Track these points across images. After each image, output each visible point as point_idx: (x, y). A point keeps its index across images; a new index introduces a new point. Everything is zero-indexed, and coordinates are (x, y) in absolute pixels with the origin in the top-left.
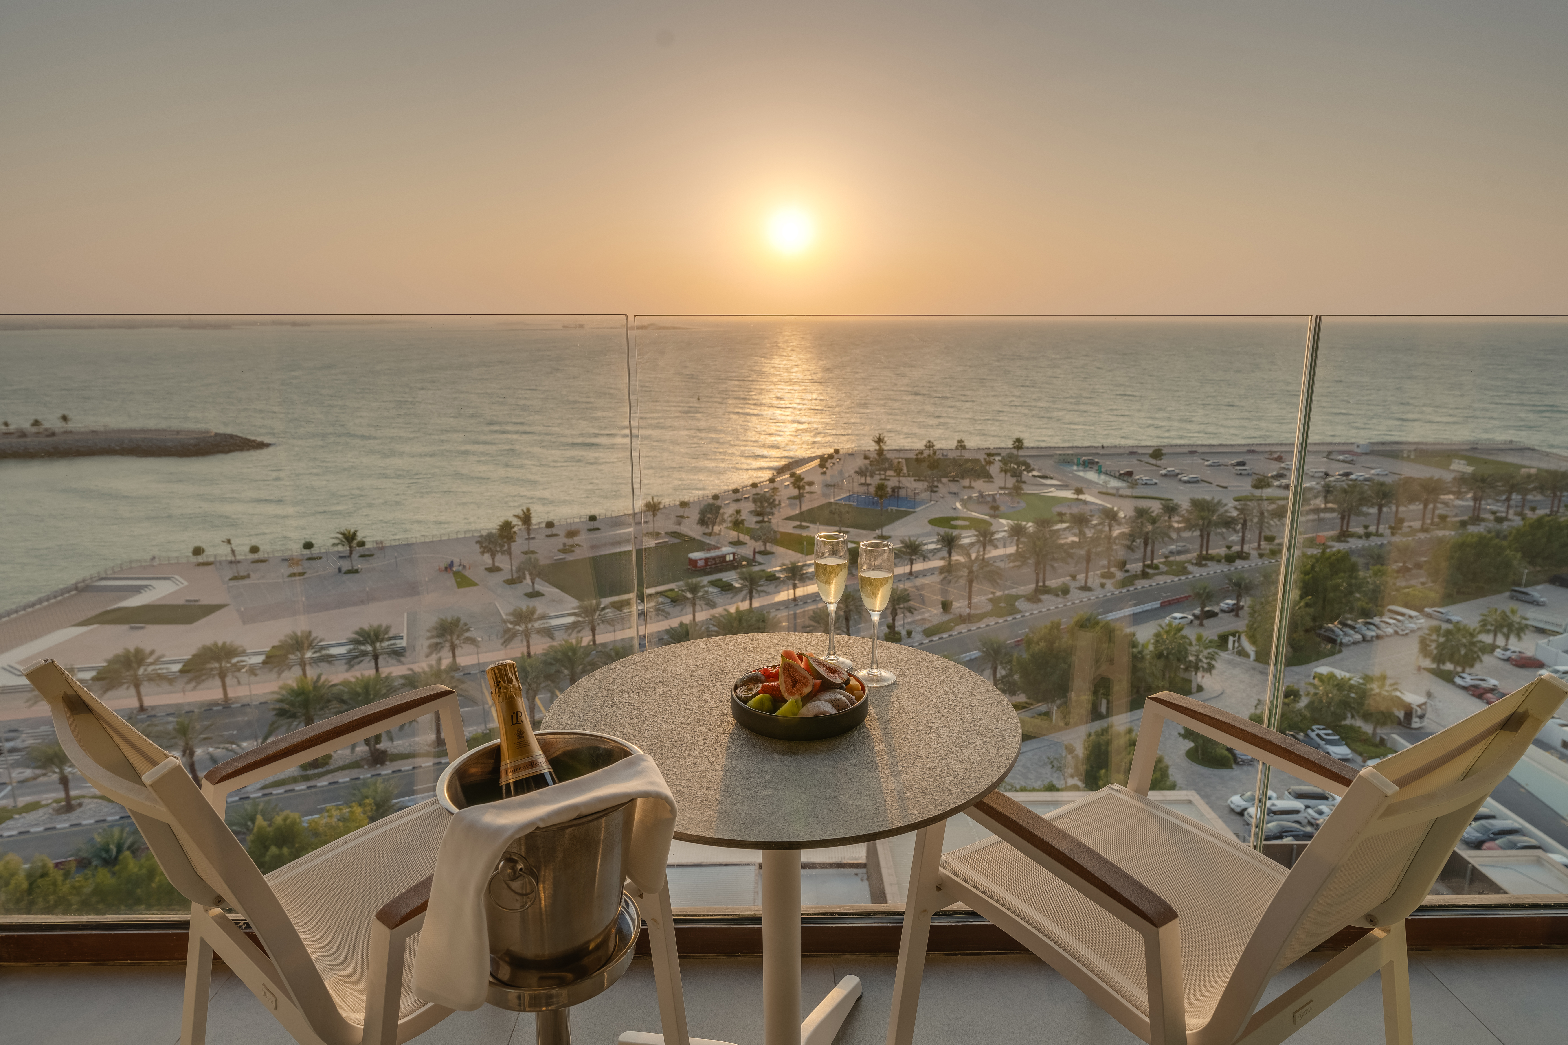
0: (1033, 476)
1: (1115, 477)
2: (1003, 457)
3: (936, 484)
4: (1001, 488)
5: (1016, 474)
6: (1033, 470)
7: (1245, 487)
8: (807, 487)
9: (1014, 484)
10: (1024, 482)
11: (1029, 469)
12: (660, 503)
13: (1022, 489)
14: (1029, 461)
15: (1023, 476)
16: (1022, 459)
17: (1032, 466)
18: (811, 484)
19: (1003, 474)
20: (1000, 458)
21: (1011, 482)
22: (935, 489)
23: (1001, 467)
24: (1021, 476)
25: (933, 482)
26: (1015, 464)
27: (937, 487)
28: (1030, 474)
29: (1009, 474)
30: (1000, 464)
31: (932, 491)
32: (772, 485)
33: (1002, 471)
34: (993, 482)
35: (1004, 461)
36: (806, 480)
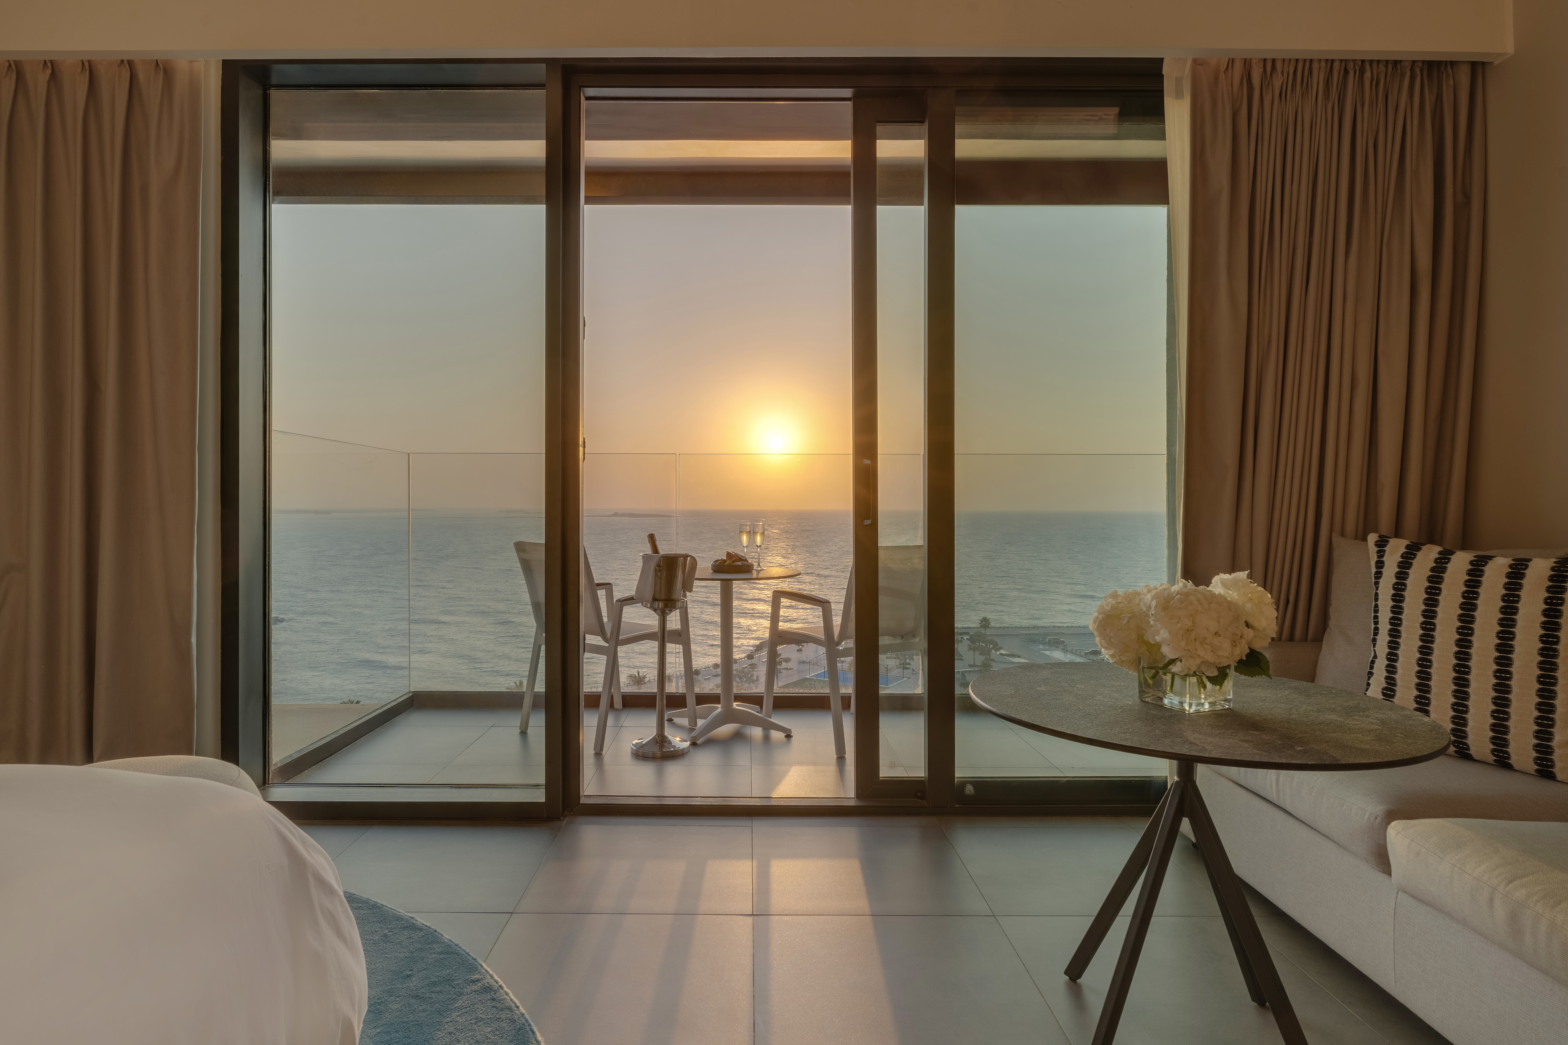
0: (1001, 654)
1: (1081, 656)
2: (971, 636)
3: (908, 661)
4: (970, 666)
5: (985, 652)
6: (1001, 648)
8: (783, 663)
9: (983, 662)
10: (993, 660)
11: (997, 648)
12: (645, 677)
13: (991, 667)
14: (996, 639)
15: (991, 653)
16: (989, 638)
17: (1000, 645)
18: (787, 660)
19: (971, 652)
20: (968, 637)
21: (980, 659)
22: (907, 666)
23: (969, 645)
24: (990, 655)
25: (905, 659)
26: (983, 642)
27: (910, 664)
28: (998, 653)
29: (977, 653)
30: (969, 643)
31: (904, 668)
32: (750, 662)
33: (970, 649)
34: (962, 660)
35: (972, 640)
36: (782, 657)
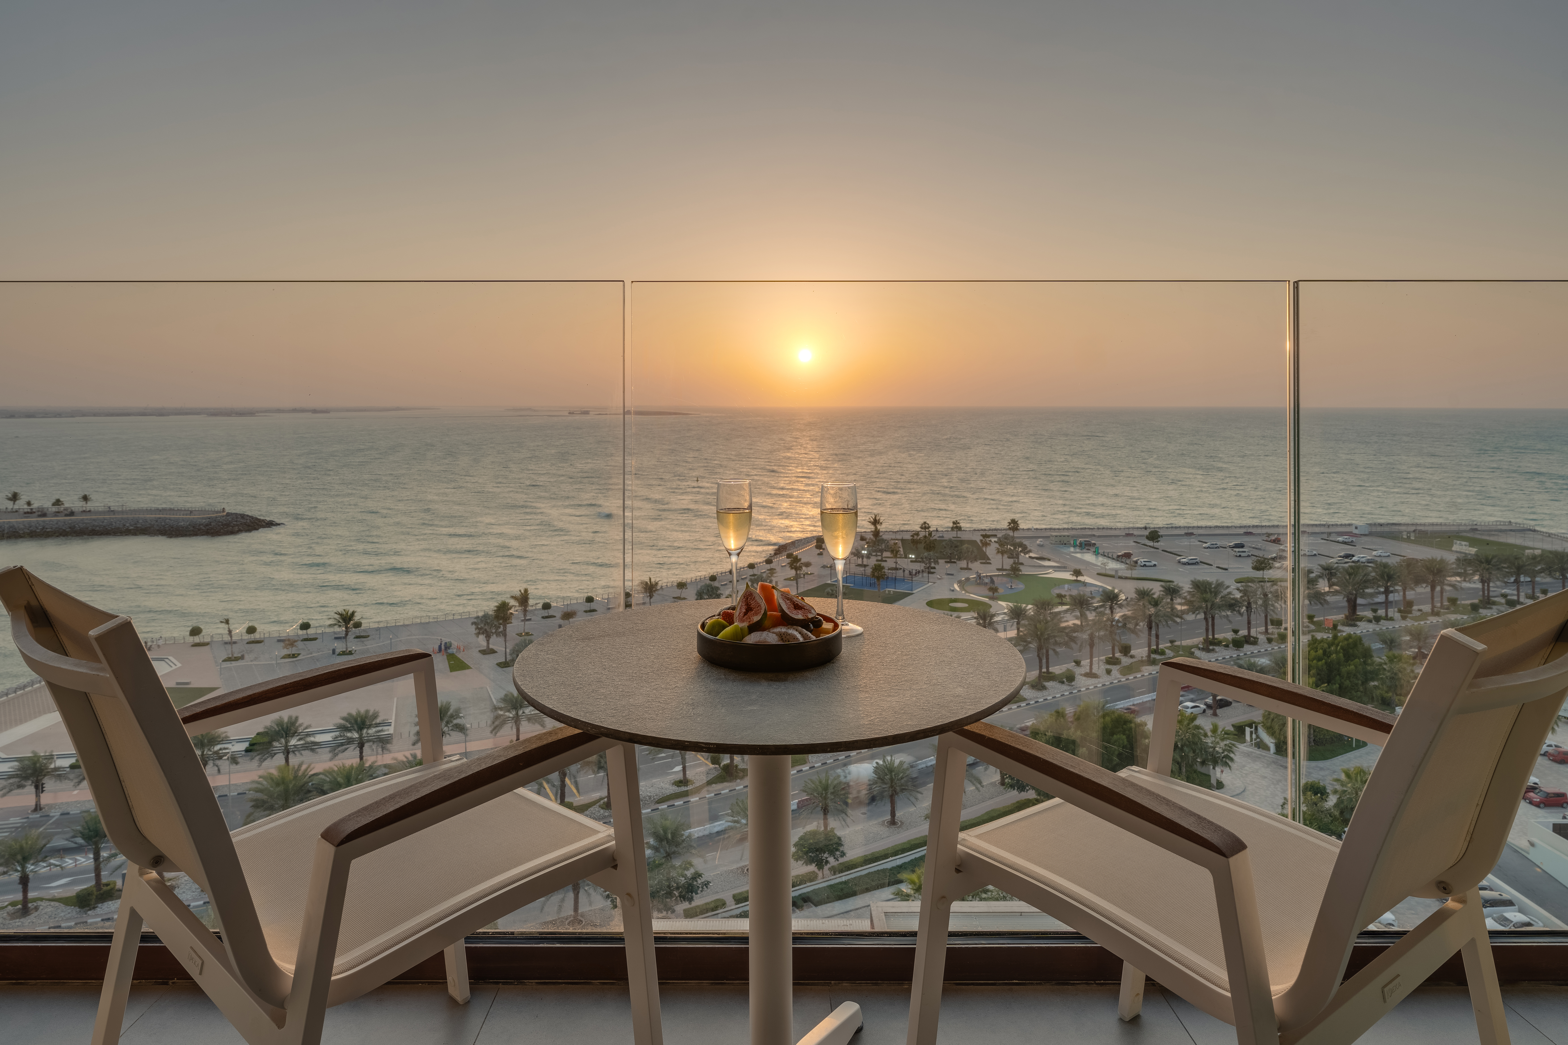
0: (1030, 557)
1: (1113, 559)
2: (999, 539)
3: (933, 565)
4: (998, 570)
5: (1013, 555)
6: (1030, 551)
7: (1246, 569)
8: (804, 568)
9: (1012, 566)
10: (1022, 564)
11: (1025, 550)
12: (657, 584)
13: (1020, 571)
14: (1026, 542)
15: (1020, 557)
16: (1018, 541)
17: (1029, 548)
18: (808, 565)
19: (1000, 555)
20: (996, 540)
21: (1008, 563)
22: (932, 570)
23: (998, 549)
24: (1018, 558)
25: (930, 563)
26: (1011, 545)
27: (934, 568)
28: (1027, 556)
29: (1006, 556)
30: (997, 545)
31: (929, 573)
32: (768, 566)
33: (998, 552)
34: (990, 563)
35: (1001, 543)
36: (802, 561)
